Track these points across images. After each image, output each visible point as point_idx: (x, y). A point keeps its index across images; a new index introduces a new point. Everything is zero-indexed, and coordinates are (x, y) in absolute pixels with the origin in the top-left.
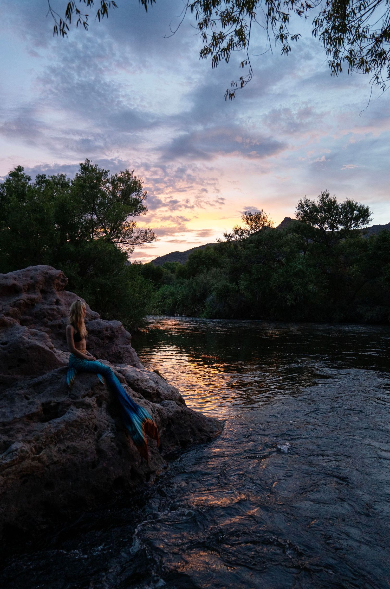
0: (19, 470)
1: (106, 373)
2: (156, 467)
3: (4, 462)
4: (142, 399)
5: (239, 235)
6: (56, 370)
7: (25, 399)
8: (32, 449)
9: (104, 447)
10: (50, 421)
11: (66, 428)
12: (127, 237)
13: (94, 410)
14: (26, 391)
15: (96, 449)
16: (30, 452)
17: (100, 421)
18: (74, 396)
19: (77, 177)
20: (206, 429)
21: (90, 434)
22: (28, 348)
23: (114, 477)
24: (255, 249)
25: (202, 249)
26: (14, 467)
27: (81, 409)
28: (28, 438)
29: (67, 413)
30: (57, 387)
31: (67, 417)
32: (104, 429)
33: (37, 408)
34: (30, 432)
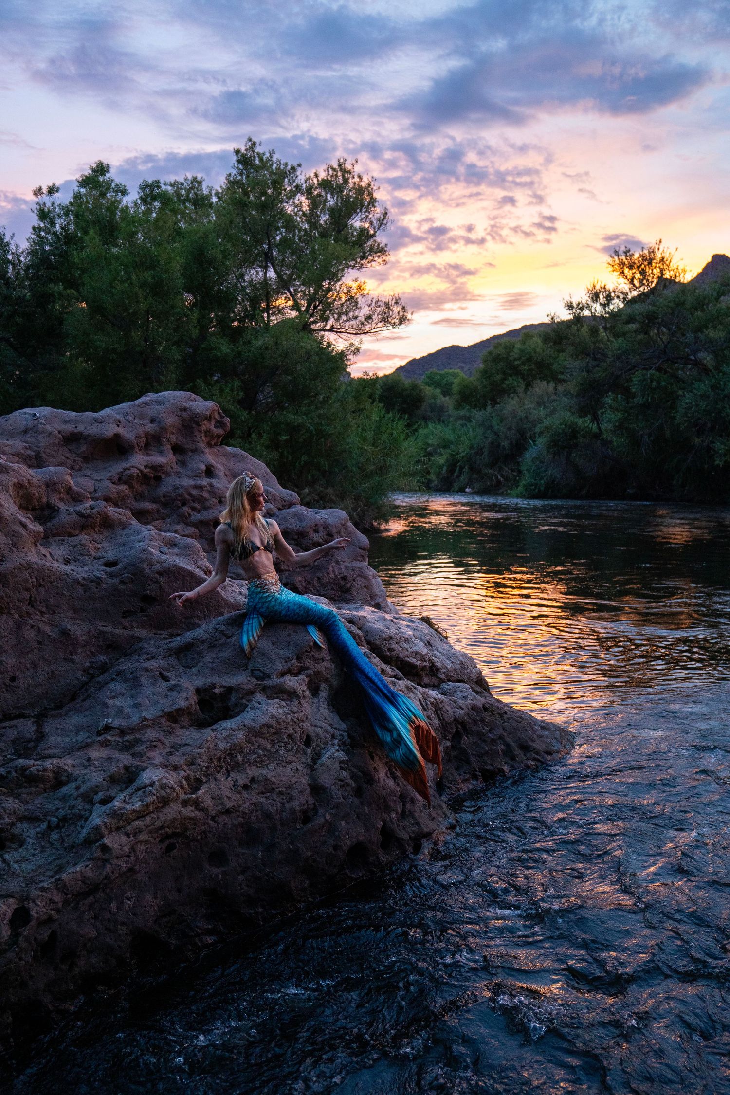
0: (158, 824)
1: (326, 625)
2: (432, 825)
3: (128, 807)
4: (400, 679)
5: (601, 304)
6: (221, 618)
7: (160, 680)
8: (182, 783)
9: (326, 779)
10: (214, 727)
11: (249, 741)
12: (344, 318)
13: (303, 702)
14: (163, 663)
15: (309, 785)
16: (178, 789)
17: (316, 726)
18: (261, 674)
19: (230, 182)
20: (538, 745)
21: (296, 753)
22: (160, 574)
23: (349, 843)
24: (640, 337)
25: (513, 340)
26: (148, 818)
27: (277, 700)
28: (174, 759)
29: (248, 709)
30: (226, 654)
31: (249, 716)
32: (326, 743)
33: (187, 699)
34: (175, 747)
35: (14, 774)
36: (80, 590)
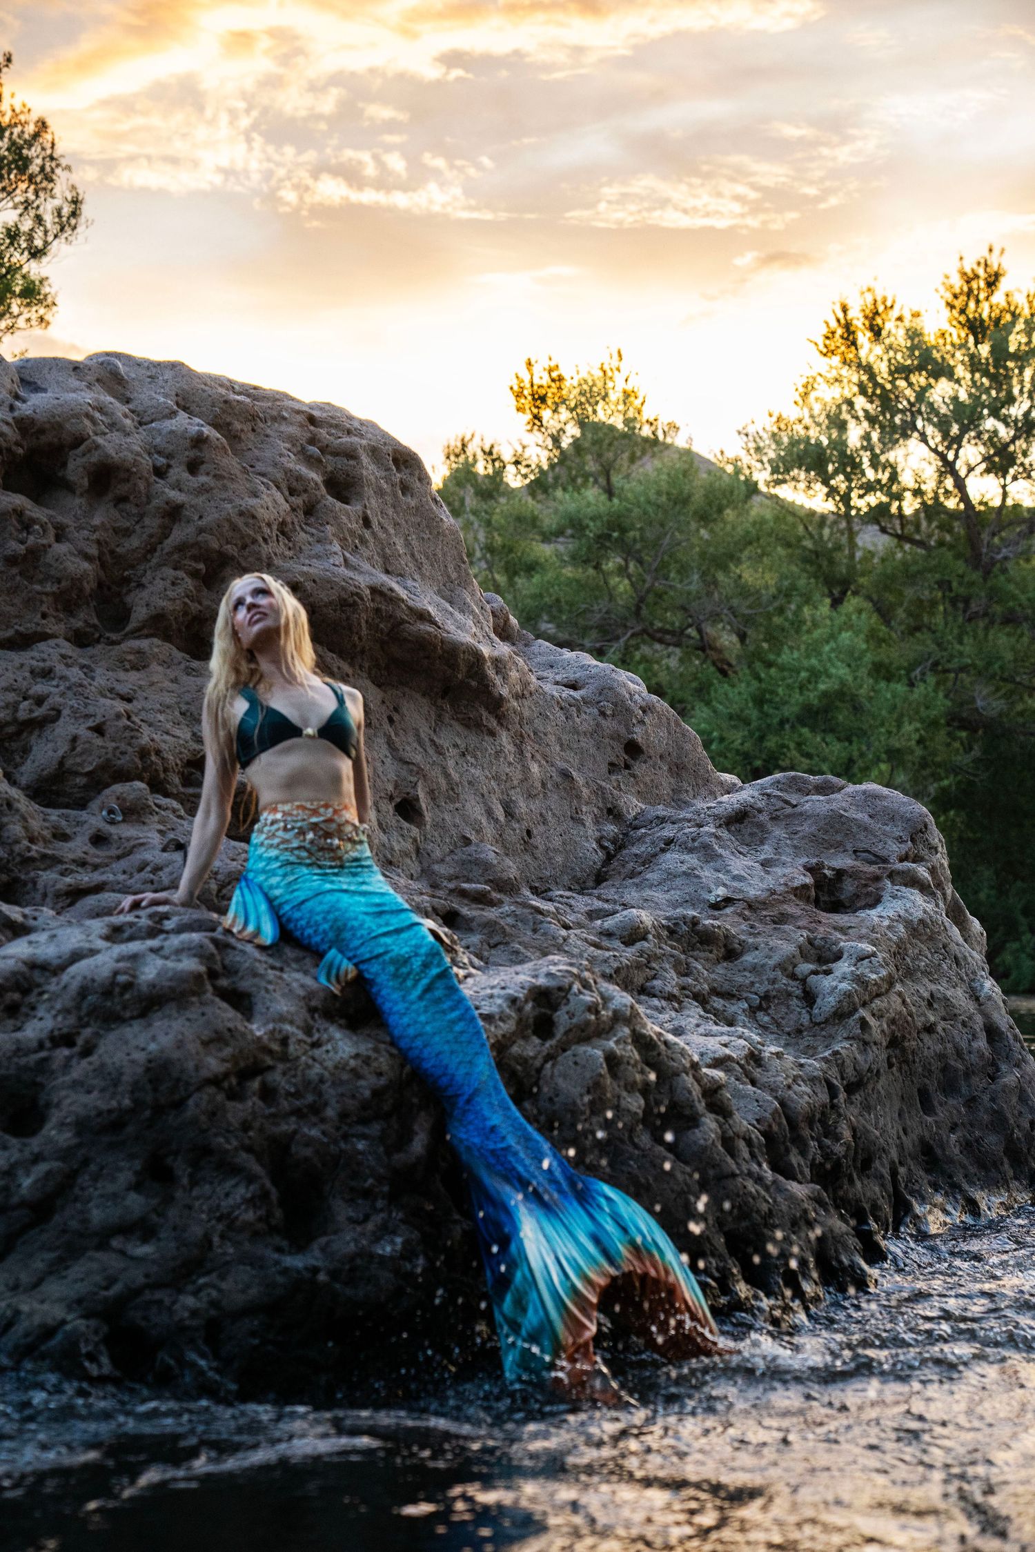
35: (685, 928)
36: (560, 715)
